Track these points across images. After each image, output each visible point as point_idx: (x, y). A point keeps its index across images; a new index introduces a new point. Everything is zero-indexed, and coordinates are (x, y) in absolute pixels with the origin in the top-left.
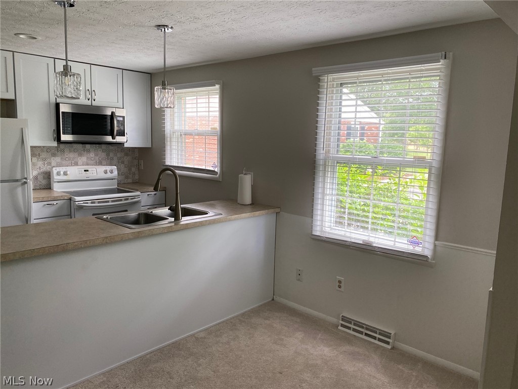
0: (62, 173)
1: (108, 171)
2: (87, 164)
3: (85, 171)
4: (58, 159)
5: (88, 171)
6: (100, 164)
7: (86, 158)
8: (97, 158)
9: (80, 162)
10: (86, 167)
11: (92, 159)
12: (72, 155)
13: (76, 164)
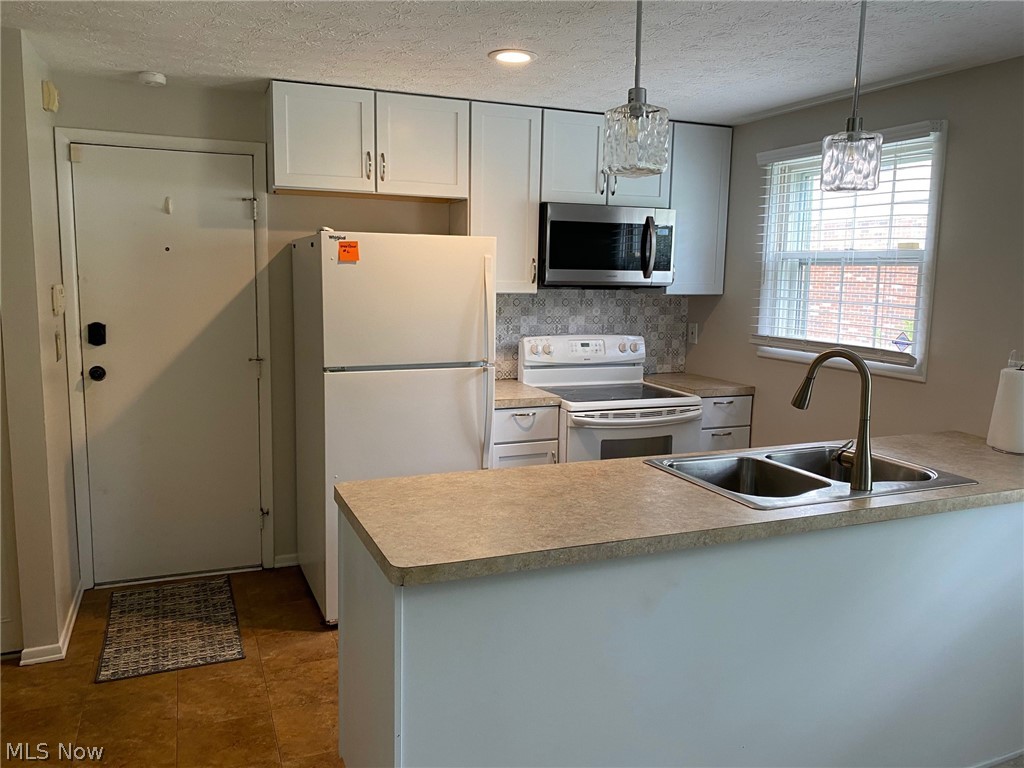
0: (540, 348)
1: (627, 347)
2: (586, 332)
3: (583, 345)
4: (533, 320)
5: (587, 345)
6: (610, 330)
7: (583, 318)
8: (606, 318)
9: (572, 327)
10: (585, 339)
11: (596, 320)
12: (558, 312)
13: (565, 331)
